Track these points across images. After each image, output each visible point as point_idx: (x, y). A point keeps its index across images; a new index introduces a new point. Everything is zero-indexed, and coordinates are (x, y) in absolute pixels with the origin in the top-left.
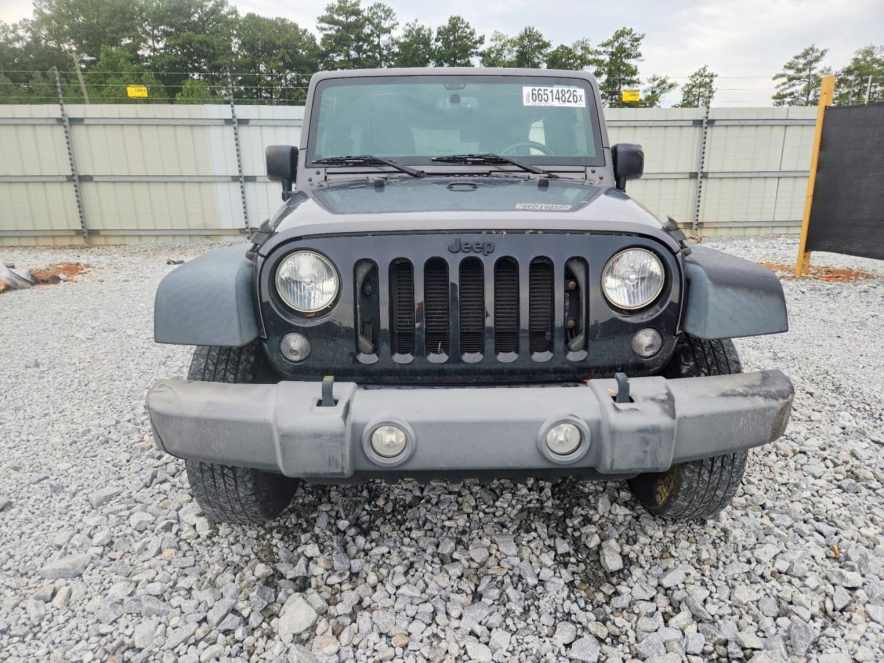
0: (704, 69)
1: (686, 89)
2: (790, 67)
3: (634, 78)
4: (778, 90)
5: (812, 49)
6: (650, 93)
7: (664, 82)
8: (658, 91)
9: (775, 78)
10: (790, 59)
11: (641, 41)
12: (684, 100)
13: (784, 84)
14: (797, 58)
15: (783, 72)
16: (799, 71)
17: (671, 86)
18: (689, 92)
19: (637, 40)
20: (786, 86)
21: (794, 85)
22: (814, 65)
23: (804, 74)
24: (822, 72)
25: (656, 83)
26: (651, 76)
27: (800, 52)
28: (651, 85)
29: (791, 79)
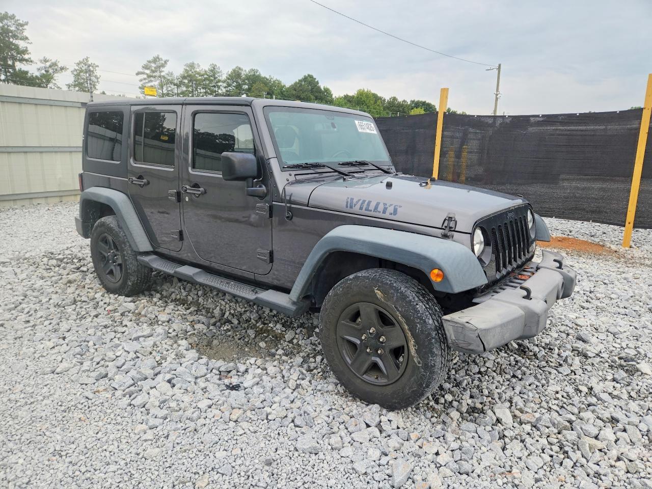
0: (87, 60)
1: (75, 73)
2: (146, 67)
3: (26, 57)
4: (142, 83)
5: (158, 58)
6: (43, 72)
7: (54, 64)
8: (51, 71)
9: (137, 74)
10: (145, 62)
11: (25, 27)
12: (75, 81)
13: (145, 79)
14: (149, 62)
15: (142, 71)
16: (153, 72)
17: (62, 69)
18: (78, 75)
19: (22, 25)
20: (147, 81)
21: (151, 81)
22: (162, 69)
23: (157, 74)
24: (168, 74)
25: (48, 64)
26: (42, 58)
27: (151, 58)
28: (43, 65)
29: (149, 76)
